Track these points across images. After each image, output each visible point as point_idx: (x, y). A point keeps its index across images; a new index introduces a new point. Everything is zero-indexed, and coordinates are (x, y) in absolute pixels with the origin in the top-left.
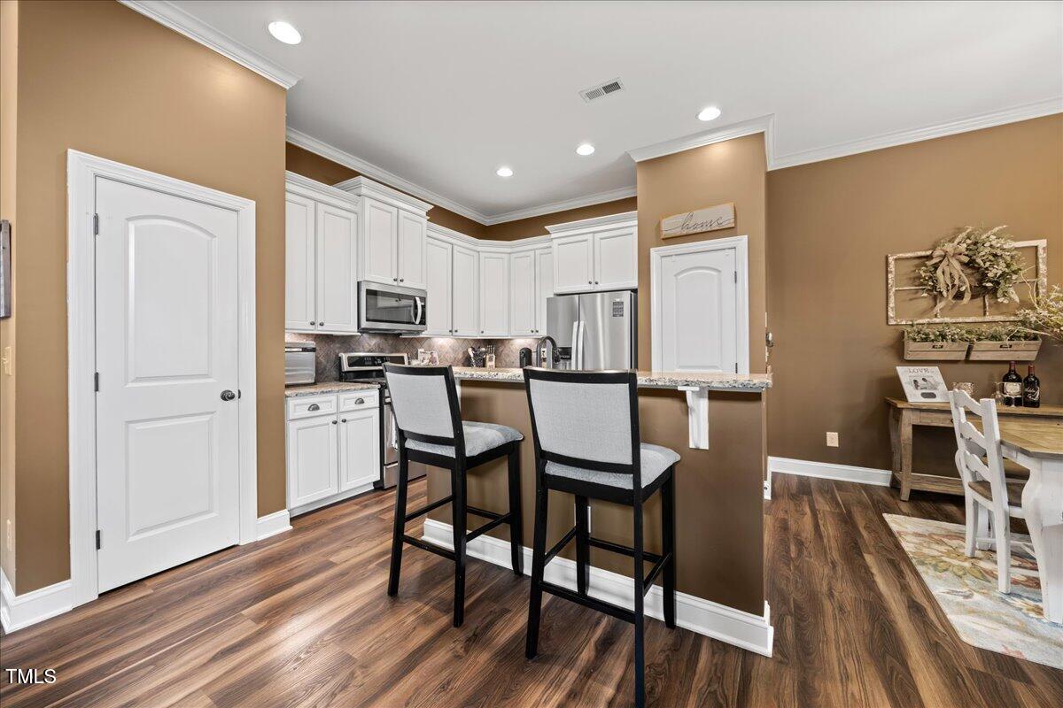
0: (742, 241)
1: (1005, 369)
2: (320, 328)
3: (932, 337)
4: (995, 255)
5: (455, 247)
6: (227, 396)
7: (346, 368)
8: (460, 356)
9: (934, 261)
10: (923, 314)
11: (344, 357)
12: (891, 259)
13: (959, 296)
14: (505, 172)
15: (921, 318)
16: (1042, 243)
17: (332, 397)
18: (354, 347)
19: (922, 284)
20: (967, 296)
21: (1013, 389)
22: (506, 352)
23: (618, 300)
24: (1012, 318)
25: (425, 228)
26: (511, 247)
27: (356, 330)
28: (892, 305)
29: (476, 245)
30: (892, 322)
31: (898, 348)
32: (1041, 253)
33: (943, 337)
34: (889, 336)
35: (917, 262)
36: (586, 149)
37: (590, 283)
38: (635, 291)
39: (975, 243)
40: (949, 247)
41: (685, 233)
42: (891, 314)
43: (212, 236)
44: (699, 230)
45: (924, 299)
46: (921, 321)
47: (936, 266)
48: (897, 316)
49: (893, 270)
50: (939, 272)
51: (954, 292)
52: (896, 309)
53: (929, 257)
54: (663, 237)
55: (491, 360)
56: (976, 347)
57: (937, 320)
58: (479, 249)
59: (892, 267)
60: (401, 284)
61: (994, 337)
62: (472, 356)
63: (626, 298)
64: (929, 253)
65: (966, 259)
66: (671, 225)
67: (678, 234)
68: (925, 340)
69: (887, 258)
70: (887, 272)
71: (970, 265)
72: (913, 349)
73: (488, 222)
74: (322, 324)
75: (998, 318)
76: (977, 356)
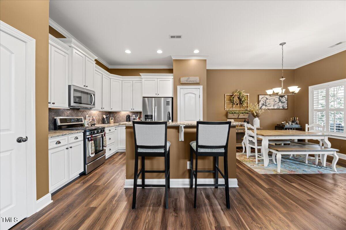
0: (201, 87)
1: (244, 120)
2: (53, 105)
4: (243, 96)
5: (103, 75)
6: (19, 140)
7: (59, 123)
8: (101, 118)
9: (234, 96)
10: (230, 108)
11: (58, 119)
12: (225, 95)
13: (237, 104)
14: (128, 52)
16: (248, 94)
17: (65, 137)
18: (60, 114)
19: (231, 101)
20: (239, 104)
22: (118, 116)
23: (168, 100)
24: (244, 109)
25: (94, 67)
26: (122, 78)
27: (68, 107)
28: (225, 105)
29: (109, 75)
30: (226, 109)
31: (227, 115)
32: (249, 97)
33: (235, 113)
34: (225, 113)
35: (230, 96)
36: (160, 52)
37: (156, 94)
38: (172, 98)
39: (240, 93)
40: (236, 94)
41: (187, 82)
42: (225, 108)
43: (12, 53)
44: (191, 83)
45: (231, 105)
47: (234, 98)
48: (227, 108)
50: (234, 99)
51: (236, 103)
52: (226, 106)
53: (233, 95)
54: (181, 83)
55: (112, 119)
56: (240, 115)
57: (233, 109)
58: (110, 77)
59: (226, 97)
60: (87, 88)
61: (243, 113)
62: (105, 118)
63: (170, 100)
64: (232, 94)
65: (238, 96)
66: (183, 80)
67: (185, 83)
68: (232, 114)
69: (225, 94)
70: (225, 98)
71: (239, 98)
72: (230, 116)
73: (110, 67)
74: (53, 103)
75: (243, 109)
76: (239, 117)
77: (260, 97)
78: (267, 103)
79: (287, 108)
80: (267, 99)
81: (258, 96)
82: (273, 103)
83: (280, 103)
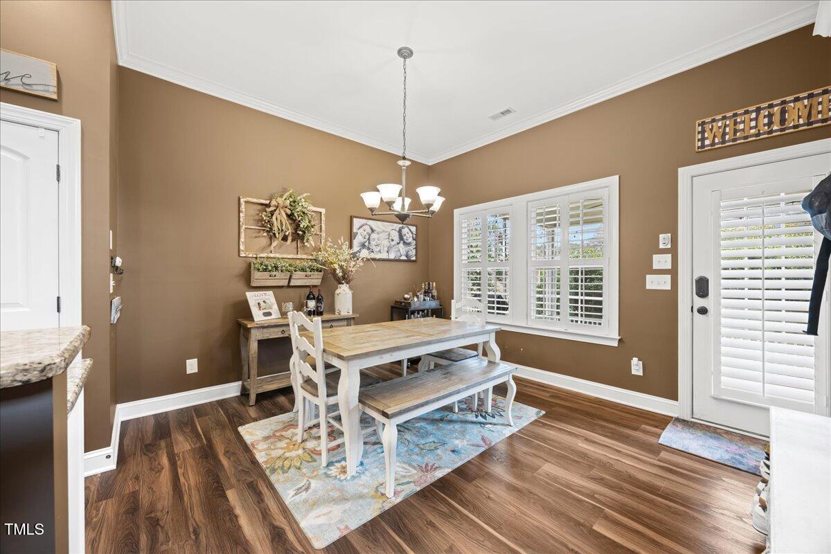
1: (307, 291)
3: (270, 268)
4: (304, 213)
9: (272, 209)
10: (263, 250)
12: (242, 200)
13: (285, 239)
15: (262, 253)
16: (323, 211)
19: (263, 226)
20: (290, 239)
21: (312, 304)
24: (310, 257)
28: (242, 240)
30: (243, 254)
31: (246, 277)
32: (323, 218)
33: (276, 268)
34: (239, 267)
35: (260, 207)
39: (294, 202)
40: (280, 201)
42: (242, 247)
45: (264, 241)
46: (262, 255)
47: (272, 213)
48: (246, 249)
49: (244, 210)
50: (274, 217)
51: (281, 235)
52: (245, 242)
53: (268, 206)
56: (294, 277)
57: (272, 255)
59: (243, 207)
61: (303, 270)
64: (267, 202)
65: (289, 212)
68: (265, 270)
69: (239, 199)
70: (239, 212)
71: (290, 216)
72: (258, 277)
75: (304, 256)
76: (293, 283)
77: (357, 222)
78: (373, 243)
79: (414, 258)
80: (373, 231)
81: (351, 218)
82: (386, 243)
83: (401, 244)
